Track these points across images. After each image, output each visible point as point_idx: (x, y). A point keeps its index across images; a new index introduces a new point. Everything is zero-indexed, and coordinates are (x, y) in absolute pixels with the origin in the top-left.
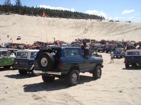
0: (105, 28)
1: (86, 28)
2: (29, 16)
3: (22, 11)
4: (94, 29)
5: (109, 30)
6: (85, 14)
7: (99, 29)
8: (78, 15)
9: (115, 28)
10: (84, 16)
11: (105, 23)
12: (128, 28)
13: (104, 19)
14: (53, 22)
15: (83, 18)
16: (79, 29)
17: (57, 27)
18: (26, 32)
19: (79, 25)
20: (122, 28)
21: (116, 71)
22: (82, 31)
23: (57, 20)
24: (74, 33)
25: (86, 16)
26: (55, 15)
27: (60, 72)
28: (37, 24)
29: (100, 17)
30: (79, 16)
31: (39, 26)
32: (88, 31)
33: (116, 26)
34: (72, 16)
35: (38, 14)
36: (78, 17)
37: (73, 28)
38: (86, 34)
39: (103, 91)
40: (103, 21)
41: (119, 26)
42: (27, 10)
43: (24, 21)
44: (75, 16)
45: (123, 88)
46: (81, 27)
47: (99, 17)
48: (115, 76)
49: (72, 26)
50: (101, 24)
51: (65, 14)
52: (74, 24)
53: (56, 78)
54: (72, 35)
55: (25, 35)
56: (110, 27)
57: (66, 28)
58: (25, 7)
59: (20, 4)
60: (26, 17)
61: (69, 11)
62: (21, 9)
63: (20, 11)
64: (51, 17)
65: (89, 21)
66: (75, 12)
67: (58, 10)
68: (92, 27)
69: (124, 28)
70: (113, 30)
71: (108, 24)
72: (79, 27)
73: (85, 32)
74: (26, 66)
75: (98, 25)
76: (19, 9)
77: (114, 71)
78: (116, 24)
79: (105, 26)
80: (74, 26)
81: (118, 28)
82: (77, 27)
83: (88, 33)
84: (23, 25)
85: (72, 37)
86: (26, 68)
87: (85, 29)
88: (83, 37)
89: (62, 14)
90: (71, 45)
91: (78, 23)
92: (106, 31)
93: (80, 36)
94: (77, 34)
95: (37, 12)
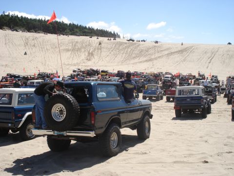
0: (122, 52)
1: (90, 52)
4: (103, 54)
5: (127, 55)
6: (87, 27)
7: (112, 53)
8: (76, 30)
9: (136, 52)
10: (86, 30)
11: (121, 44)
12: (158, 52)
13: (119, 37)
14: (33, 39)
15: (84, 34)
16: (79, 53)
17: (41, 49)
19: (79, 45)
20: (147, 51)
21: (165, 123)
22: (83, 56)
23: (40, 37)
24: (71, 59)
25: (90, 31)
26: (36, 28)
27: (92, 131)
28: (6, 44)
29: (113, 33)
30: (78, 30)
31: (10, 47)
32: (94, 57)
33: (138, 48)
34: (66, 31)
35: (6, 26)
36: (77, 32)
37: (68, 50)
38: (90, 62)
39: (175, 162)
40: (117, 39)
41: (144, 49)
44: (70, 31)
45: (202, 153)
46: (83, 50)
47: (111, 32)
48: (171, 132)
49: (67, 48)
50: (114, 45)
51: (54, 28)
52: (71, 45)
53: (73, 142)
54: (66, 63)
56: (129, 50)
57: (56, 50)
61: (60, 22)
64: (29, 31)
65: (95, 40)
66: (70, 24)
67: (42, 20)
68: (101, 49)
69: (151, 51)
70: (134, 55)
71: (125, 45)
72: (79, 50)
73: (88, 58)
74: (10, 120)
75: (109, 46)
77: (161, 123)
78: (138, 46)
79: (121, 48)
80: (70, 48)
81: (142, 51)
82: (75, 49)
83: (93, 60)
85: (68, 67)
86: (10, 125)
87: (89, 53)
88: (86, 66)
89: (49, 27)
91: (77, 42)
92: (123, 57)
93: (81, 64)
94: (75, 61)
95: (5, 22)
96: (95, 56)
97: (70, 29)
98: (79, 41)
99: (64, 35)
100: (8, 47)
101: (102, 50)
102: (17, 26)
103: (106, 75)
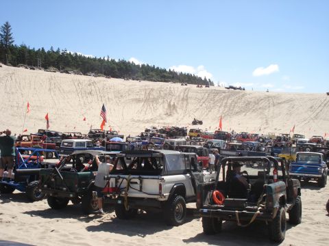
0: (219, 105)
1: (172, 104)
2: (31, 69)
3: (14, 57)
4: (191, 107)
5: (227, 109)
6: (168, 70)
7: (204, 105)
8: (151, 73)
9: (241, 104)
10: (165, 74)
11: (217, 92)
12: (274, 105)
13: (212, 84)
14: (90, 85)
15: (163, 79)
16: (155, 105)
17: (100, 99)
18: (18, 107)
19: (155, 94)
20: (258, 103)
22: (161, 109)
23: (100, 81)
24: (143, 112)
25: (171, 75)
26: (96, 70)
28: (50, 89)
29: (203, 79)
30: (154, 74)
31: (55, 95)
32: (176, 111)
33: (243, 99)
34: (137, 75)
35: (54, 66)
36: (153, 76)
37: (138, 101)
38: (171, 118)
40: (211, 87)
41: (252, 100)
42: (27, 54)
43: (16, 80)
44: (144, 75)
46: (160, 101)
47: (200, 78)
49: (138, 97)
50: (207, 95)
51: (120, 69)
52: (143, 93)
54: (136, 119)
55: (13, 115)
56: (230, 101)
57: (122, 101)
58: (24, 47)
59: (11, 38)
60: (23, 72)
61: (129, 63)
62: (13, 53)
63: (10, 56)
64: (85, 73)
65: (177, 87)
66: (143, 66)
67: (104, 59)
68: (187, 100)
69: (262, 104)
70: (237, 110)
71: (224, 94)
72: (155, 100)
73: (169, 112)
75: (199, 96)
76: (6, 51)
78: (243, 95)
79: (217, 98)
80: (142, 97)
81: (249, 103)
82: (149, 100)
83: (176, 116)
84: (13, 90)
85: (137, 124)
87: (169, 105)
88: (164, 123)
89: (113, 69)
90: (139, 140)
91: (152, 90)
92: (221, 112)
93: (158, 121)
94: (149, 117)
95: (52, 60)
96: (178, 109)
97: (142, 72)
98: (156, 87)
99: (133, 79)
100: (52, 94)
101: (189, 101)
102: (69, 67)
103: (198, 136)
